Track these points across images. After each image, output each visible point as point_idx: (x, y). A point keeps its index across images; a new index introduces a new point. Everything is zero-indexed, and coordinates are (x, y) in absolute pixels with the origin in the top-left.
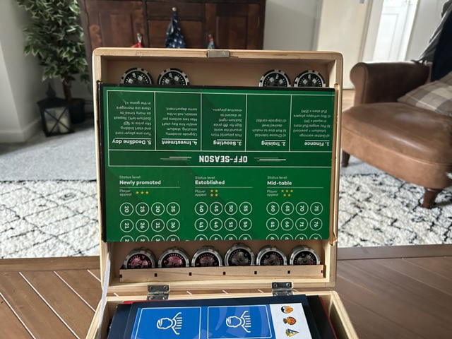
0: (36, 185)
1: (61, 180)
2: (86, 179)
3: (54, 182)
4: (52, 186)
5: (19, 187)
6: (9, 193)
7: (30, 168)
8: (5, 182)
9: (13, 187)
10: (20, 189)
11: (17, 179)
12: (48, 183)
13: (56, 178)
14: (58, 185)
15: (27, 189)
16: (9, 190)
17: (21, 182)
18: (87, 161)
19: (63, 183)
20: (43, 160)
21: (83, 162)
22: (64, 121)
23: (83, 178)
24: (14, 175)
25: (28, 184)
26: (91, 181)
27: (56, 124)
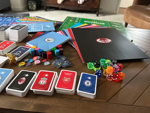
22: (34, 6)
27: (32, 7)
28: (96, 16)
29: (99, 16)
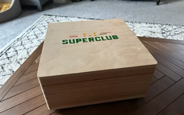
0: (71, 18)
1: (80, 18)
2: (88, 18)
3: (77, 18)
4: (77, 19)
5: (65, 18)
6: (62, 20)
7: (68, 12)
8: (61, 16)
9: (64, 18)
10: (66, 19)
11: (65, 16)
12: (75, 18)
13: (78, 17)
14: (79, 19)
15: (68, 19)
16: (63, 19)
17: (66, 17)
18: (88, 12)
19: (81, 19)
20: (72, 10)
21: (86, 12)
23: (87, 18)
24: (63, 14)
25: (68, 18)
26: (90, 19)
28: (156, 5)
29: (160, 4)
